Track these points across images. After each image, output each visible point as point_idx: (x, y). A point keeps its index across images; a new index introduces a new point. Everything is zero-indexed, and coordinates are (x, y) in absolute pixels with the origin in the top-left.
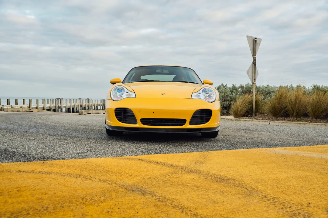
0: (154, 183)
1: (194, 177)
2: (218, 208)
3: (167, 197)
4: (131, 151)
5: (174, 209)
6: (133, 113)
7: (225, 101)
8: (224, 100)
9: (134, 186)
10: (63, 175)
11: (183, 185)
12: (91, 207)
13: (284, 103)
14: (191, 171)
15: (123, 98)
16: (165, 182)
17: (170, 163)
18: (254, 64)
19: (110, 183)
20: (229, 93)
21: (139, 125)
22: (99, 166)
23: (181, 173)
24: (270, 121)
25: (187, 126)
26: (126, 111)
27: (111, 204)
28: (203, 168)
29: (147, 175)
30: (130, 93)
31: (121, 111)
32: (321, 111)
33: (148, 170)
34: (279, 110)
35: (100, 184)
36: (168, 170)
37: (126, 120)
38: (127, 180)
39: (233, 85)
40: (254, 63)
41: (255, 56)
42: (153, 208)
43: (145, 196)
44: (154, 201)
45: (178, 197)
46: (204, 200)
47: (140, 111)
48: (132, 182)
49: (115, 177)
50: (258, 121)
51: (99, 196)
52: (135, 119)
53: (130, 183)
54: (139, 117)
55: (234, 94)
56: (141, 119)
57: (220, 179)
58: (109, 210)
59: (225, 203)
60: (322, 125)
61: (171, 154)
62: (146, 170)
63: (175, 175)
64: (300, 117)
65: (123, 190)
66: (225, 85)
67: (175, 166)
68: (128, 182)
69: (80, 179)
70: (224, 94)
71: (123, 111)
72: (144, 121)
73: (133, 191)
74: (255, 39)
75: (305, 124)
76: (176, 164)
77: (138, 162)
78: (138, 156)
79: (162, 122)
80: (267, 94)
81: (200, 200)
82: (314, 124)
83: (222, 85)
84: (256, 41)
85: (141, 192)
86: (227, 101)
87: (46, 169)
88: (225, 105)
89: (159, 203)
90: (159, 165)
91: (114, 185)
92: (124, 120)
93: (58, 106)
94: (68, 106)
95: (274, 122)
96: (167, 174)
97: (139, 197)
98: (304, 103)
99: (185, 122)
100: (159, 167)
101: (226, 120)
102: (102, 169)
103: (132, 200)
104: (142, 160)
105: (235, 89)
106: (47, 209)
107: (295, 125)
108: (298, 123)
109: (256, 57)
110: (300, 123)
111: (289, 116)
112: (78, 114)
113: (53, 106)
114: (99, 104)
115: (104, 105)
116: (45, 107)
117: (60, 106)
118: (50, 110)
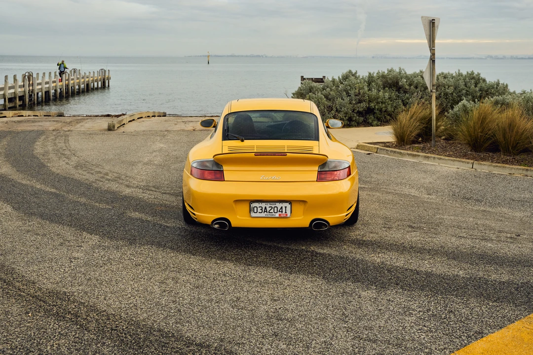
8: (358, 100)
24: (472, 161)
34: (482, 140)
39: (370, 74)
40: (431, 59)
41: (433, 48)
66: (354, 72)
70: (359, 91)
74: (432, 20)
83: (350, 72)
84: (434, 23)
86: (364, 103)
88: (361, 110)
93: (29, 90)
94: (45, 88)
95: (481, 164)
101: (389, 152)
107: (521, 171)
108: (523, 170)
109: (434, 50)
110: (527, 170)
111: (499, 151)
112: (107, 128)
113: (20, 90)
114: (96, 78)
115: (104, 80)
116: (7, 94)
117: (32, 90)
118: (15, 98)
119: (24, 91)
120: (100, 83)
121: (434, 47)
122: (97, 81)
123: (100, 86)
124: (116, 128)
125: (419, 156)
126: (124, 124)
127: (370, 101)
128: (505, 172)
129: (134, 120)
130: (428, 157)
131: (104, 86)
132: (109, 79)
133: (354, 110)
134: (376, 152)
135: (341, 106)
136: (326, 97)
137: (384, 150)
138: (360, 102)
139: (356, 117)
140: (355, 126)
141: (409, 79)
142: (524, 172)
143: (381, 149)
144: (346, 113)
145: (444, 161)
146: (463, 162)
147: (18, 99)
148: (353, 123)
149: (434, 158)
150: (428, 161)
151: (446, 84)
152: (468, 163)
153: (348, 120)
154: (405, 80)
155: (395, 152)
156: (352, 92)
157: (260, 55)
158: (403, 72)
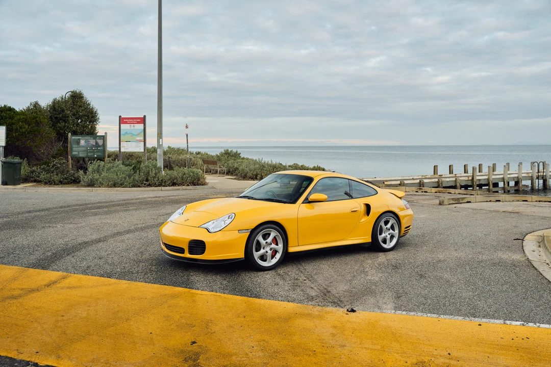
25: (187, 255)
99: (184, 251)
113: (524, 175)
118: (518, 182)
119: (531, 176)
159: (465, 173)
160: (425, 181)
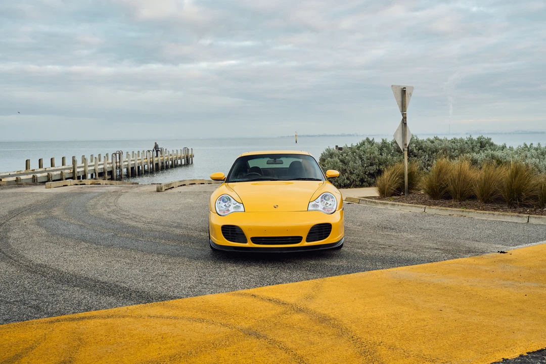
0: (266, 326)
1: (300, 317)
2: (313, 349)
3: (277, 340)
4: (243, 280)
5: (281, 351)
6: (242, 231)
7: (371, 166)
8: (369, 164)
9: (250, 329)
10: (189, 319)
11: (290, 327)
12: (221, 351)
13: (443, 181)
14: (300, 310)
15: (230, 212)
16: (275, 324)
17: (282, 298)
18: (404, 123)
19: (230, 327)
20: (376, 153)
21: (249, 244)
22: (216, 307)
23: (290, 313)
24: (425, 206)
25: (304, 243)
26: (235, 229)
27: (235, 347)
28: (312, 306)
29: (260, 317)
30: (238, 204)
31: (229, 228)
32: (491, 193)
33: (261, 310)
34: (438, 190)
35: (223, 329)
36: (280, 309)
37: (234, 239)
38: (243, 323)
39: (383, 140)
41: (405, 113)
42: (266, 350)
43: (259, 340)
44: (266, 344)
45: (284, 340)
46: (304, 342)
47: (250, 229)
48: (248, 325)
49: (233, 321)
50: (410, 206)
51: (225, 341)
52: (245, 237)
53: (247, 326)
54: (249, 236)
55: (384, 155)
56: (251, 238)
57: (323, 320)
58: (234, 353)
59: (319, 344)
60: (489, 214)
61: (285, 285)
62: (259, 310)
63: (285, 316)
64: (465, 200)
65: (242, 334)
66: (371, 139)
67: (286, 304)
68: (245, 325)
69: (204, 324)
71: (231, 228)
72: (255, 240)
73: (250, 335)
74: (404, 88)
75: (469, 212)
76: (288, 300)
77: (251, 299)
78: (250, 290)
79: (275, 241)
80: (433, 152)
81: (300, 342)
82: (480, 213)
83: (368, 139)
84: (405, 91)
85: (256, 335)
86: (375, 166)
87: (171, 313)
88: (372, 172)
89: (270, 346)
90: (272, 303)
91: (234, 330)
92: (232, 239)
93: (117, 166)
94: (131, 164)
95: (431, 208)
96: (278, 315)
97: (255, 341)
98: (470, 181)
99: (301, 240)
100: (271, 305)
102: (220, 311)
103: (250, 344)
104: (255, 296)
105: (387, 146)
106: (191, 354)
107: (458, 213)
108: (460, 211)
110: (463, 211)
111: (452, 198)
112: (156, 190)
113: (108, 166)
114: (179, 156)
115: (187, 157)
116: (97, 169)
117: (119, 166)
118: (104, 172)
119: (112, 167)
120: (183, 160)
121: (405, 111)
122: (180, 158)
123: (183, 163)
124: (163, 190)
125: (388, 204)
126: (173, 187)
127: (380, 164)
128: (447, 213)
129: (185, 185)
130: (394, 205)
131: (188, 162)
132: (192, 156)
133: (366, 172)
134: (359, 203)
135: (354, 168)
136: (342, 161)
137: (364, 200)
138: (372, 165)
139: (367, 178)
140: (367, 186)
141: (419, 144)
142: (461, 213)
143: (362, 200)
144: (359, 175)
145: (405, 207)
146: (418, 207)
147: (106, 174)
148: (364, 184)
149: (398, 205)
150: (394, 207)
151: (451, 147)
152: (422, 208)
153: (360, 181)
154: (414, 145)
155: (371, 202)
156: (364, 157)
157: (352, 134)
158: (415, 138)
159: (52, 166)
160: (22, 177)
